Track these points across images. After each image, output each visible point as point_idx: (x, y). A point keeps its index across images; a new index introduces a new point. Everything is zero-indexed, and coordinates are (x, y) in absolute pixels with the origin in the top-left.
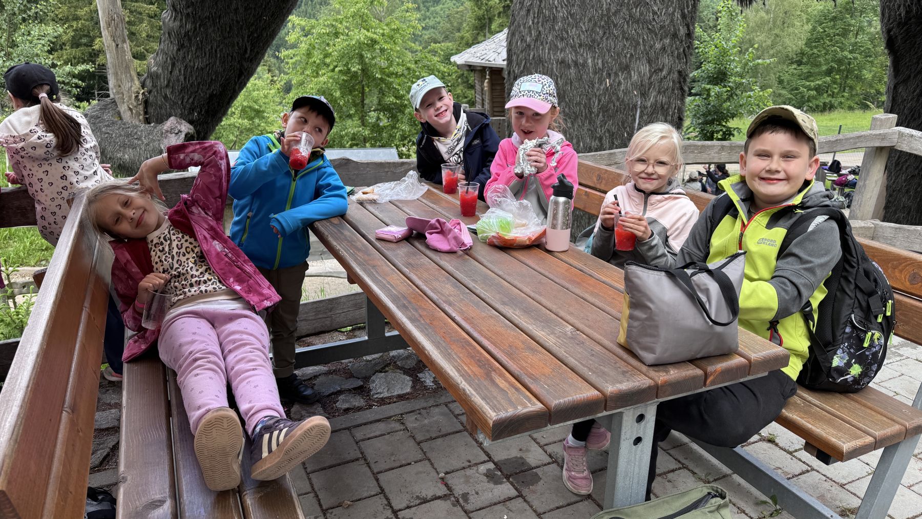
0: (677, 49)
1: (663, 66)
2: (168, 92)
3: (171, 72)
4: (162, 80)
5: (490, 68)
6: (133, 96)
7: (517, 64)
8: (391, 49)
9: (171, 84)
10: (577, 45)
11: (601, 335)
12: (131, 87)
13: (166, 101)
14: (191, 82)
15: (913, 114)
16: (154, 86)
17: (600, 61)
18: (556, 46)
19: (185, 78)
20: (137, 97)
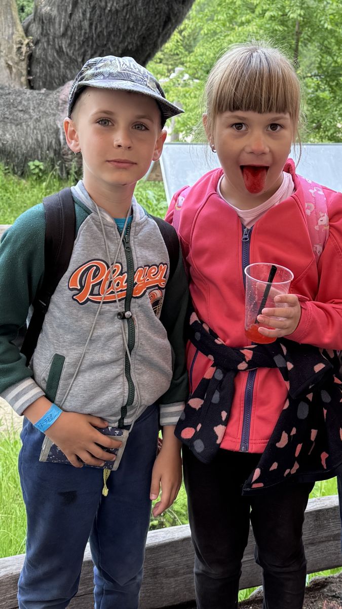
2: (64, 43)
3: (71, 15)
4: (57, 26)
6: (15, 47)
9: (69, 33)
12: (13, 34)
13: (60, 57)
14: (99, 30)
16: (45, 34)
19: (91, 24)
20: (19, 49)
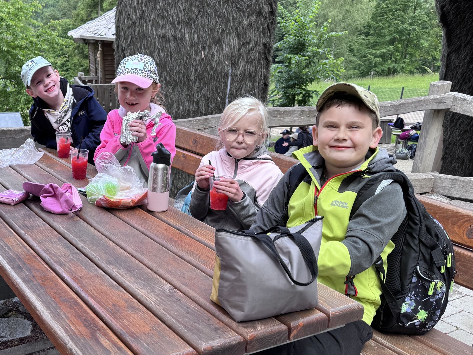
0: (262, 24)
1: (250, 39)
5: (102, 41)
7: (125, 39)
8: (15, 25)
10: (176, 23)
11: (196, 292)
15: (465, 79)
17: (196, 36)
18: (158, 23)
